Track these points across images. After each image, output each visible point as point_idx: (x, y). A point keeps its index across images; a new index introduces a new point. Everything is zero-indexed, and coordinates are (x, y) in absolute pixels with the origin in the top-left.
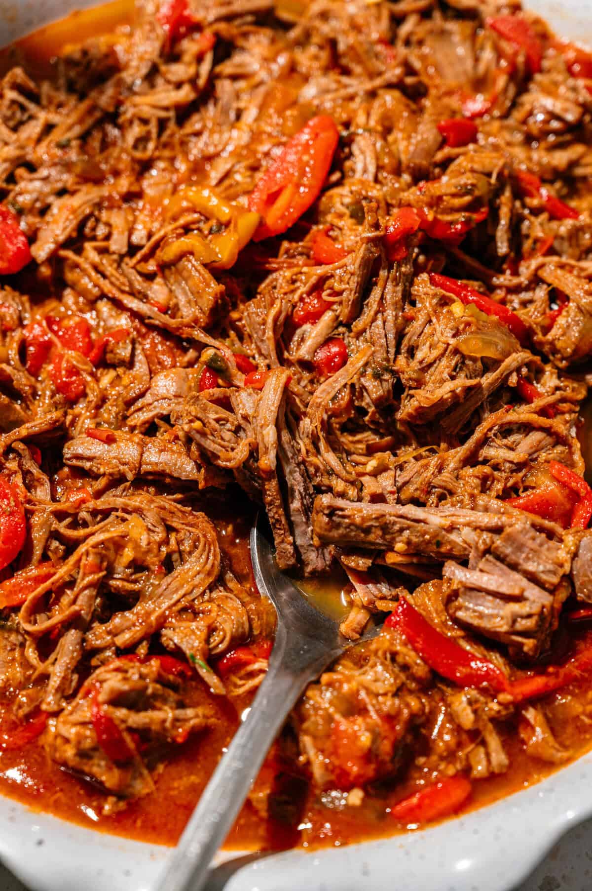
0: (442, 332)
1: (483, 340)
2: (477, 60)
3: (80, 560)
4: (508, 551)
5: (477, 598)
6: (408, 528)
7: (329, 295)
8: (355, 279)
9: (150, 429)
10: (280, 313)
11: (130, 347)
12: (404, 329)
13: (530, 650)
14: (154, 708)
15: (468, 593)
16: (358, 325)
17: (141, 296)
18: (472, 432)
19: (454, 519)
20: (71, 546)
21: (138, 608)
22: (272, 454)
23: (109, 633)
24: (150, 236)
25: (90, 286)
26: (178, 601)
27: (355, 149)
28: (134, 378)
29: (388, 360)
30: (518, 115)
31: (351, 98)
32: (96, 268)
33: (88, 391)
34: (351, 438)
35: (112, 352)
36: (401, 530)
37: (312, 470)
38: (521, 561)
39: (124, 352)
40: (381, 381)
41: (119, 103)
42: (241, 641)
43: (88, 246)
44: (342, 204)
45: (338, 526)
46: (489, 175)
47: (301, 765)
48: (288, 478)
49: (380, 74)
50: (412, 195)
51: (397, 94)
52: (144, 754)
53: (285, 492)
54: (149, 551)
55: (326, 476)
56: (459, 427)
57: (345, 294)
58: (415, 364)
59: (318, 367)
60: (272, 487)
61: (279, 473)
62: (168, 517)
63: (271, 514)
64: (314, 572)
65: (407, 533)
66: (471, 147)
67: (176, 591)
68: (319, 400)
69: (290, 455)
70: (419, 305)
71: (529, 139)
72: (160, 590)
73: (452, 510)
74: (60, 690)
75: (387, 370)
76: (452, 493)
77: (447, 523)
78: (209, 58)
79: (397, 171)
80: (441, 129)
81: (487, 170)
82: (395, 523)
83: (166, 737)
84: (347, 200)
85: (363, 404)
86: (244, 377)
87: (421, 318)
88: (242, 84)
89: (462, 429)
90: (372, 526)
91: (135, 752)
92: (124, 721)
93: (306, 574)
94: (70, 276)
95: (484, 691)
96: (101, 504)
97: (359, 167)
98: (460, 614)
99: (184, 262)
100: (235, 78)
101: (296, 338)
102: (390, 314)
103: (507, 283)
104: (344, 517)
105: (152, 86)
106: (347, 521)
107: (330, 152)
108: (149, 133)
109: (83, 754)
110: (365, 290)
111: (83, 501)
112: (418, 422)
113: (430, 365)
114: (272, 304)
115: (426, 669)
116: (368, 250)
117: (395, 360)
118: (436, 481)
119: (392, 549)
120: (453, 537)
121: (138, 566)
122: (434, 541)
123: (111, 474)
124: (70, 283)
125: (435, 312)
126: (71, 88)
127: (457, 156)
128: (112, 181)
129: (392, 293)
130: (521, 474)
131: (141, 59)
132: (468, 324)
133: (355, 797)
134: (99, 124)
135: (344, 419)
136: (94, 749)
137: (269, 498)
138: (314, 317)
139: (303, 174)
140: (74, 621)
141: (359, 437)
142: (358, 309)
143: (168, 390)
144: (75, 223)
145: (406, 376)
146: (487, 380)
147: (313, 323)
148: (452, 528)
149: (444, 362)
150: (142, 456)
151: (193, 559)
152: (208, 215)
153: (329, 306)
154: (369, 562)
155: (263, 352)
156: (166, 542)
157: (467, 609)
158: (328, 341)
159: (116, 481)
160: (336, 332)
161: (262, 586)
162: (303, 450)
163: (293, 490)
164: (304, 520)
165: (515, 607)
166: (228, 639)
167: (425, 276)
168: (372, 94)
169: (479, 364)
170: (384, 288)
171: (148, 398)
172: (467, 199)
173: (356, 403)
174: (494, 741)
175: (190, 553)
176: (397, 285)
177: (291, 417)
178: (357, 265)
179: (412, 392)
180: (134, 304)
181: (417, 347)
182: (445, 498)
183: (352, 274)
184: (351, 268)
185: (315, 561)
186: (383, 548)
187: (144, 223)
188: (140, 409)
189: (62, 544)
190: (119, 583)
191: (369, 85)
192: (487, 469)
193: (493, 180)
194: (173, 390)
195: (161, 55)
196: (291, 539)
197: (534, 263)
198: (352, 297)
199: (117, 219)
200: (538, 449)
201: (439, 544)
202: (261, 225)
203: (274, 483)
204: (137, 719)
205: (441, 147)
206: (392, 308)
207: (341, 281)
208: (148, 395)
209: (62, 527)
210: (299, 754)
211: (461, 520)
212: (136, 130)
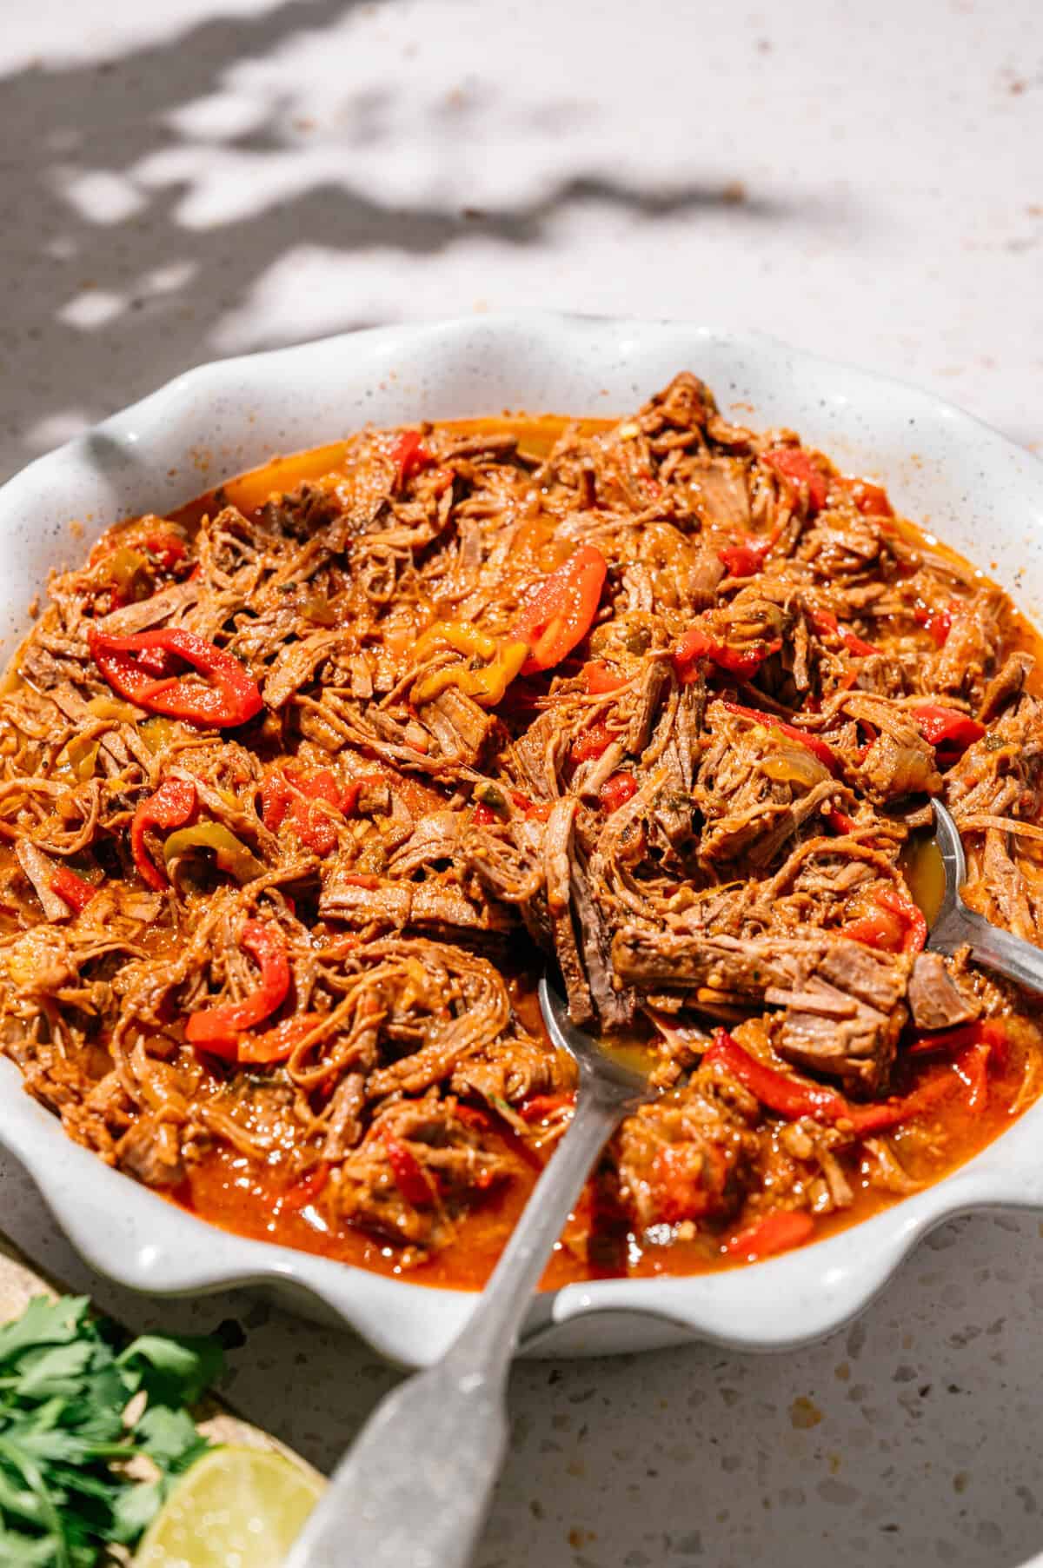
0: (745, 756)
1: (792, 764)
2: (752, 499)
3: (356, 1001)
4: (837, 970)
5: (805, 1021)
6: (722, 958)
7: (614, 724)
8: (643, 703)
9: (418, 875)
10: (559, 744)
11: (387, 791)
12: (700, 757)
13: (868, 1072)
14: (454, 1147)
15: (796, 1017)
16: (648, 755)
17: (395, 738)
18: (785, 860)
19: (772, 947)
20: (338, 996)
21: (424, 1052)
22: (565, 885)
23: (394, 1076)
24: (396, 682)
25: (332, 734)
26: (468, 1046)
27: (625, 581)
28: (396, 824)
29: (684, 789)
30: (804, 552)
31: (616, 534)
32: (338, 714)
33: (341, 840)
34: (645, 884)
35: (366, 797)
36: (715, 961)
37: (607, 909)
38: (851, 981)
39: (381, 796)
40: (678, 813)
41: (348, 546)
42: (542, 1088)
43: (326, 691)
44: (617, 636)
45: (644, 959)
46: (781, 604)
47: (621, 1201)
48: (582, 915)
49: (645, 508)
50: (698, 621)
51: (668, 526)
52: (445, 1198)
53: (580, 932)
54: (431, 993)
55: (622, 916)
56: (770, 857)
57: (632, 721)
58: (717, 792)
59: (605, 803)
60: (564, 926)
61: (571, 908)
62: (449, 961)
63: (563, 958)
64: (614, 1026)
65: (721, 964)
66: (758, 576)
67: (465, 1035)
68: (611, 831)
69: (583, 890)
70: (714, 731)
71: (819, 579)
72: (448, 1033)
73: (768, 940)
74: (343, 1137)
75: (684, 800)
76: (767, 925)
77: (765, 952)
78: (449, 494)
79: (677, 604)
80: (723, 558)
81: (778, 599)
82: (707, 952)
83: (467, 1181)
84: (623, 633)
85: (658, 843)
86: (523, 813)
87: (719, 745)
88: (486, 524)
89: (772, 862)
90: (681, 957)
91: (435, 1194)
92: (423, 1157)
93: (604, 1030)
94: (306, 725)
95: (821, 1121)
96: (371, 949)
97: (633, 601)
98: (788, 1042)
99: (447, 695)
100: (478, 516)
101: (577, 774)
102: (683, 740)
103: (807, 721)
104: (650, 947)
105: (384, 526)
106: (654, 951)
107: (600, 585)
108: (386, 573)
109: (379, 1196)
110: (654, 716)
111: (351, 947)
112: (724, 856)
113: (733, 792)
114: (550, 735)
115: (754, 1101)
116: (656, 669)
117: (692, 790)
118: (749, 912)
119: (705, 985)
120: (774, 967)
121: (421, 1010)
122: (752, 973)
123: (379, 920)
124: (306, 733)
125: (735, 737)
126: (288, 532)
127: (744, 586)
128: (346, 624)
129: (685, 718)
130: (842, 905)
131: (369, 497)
132: (773, 746)
133: (687, 1230)
134: (325, 568)
135: (636, 862)
136: (391, 1189)
137: (561, 939)
138: (597, 752)
139: (572, 606)
140: (353, 1065)
141: (653, 883)
142: (647, 737)
143: (437, 833)
144: (311, 667)
145: (707, 804)
146: (797, 807)
147: (597, 759)
148: (770, 958)
149: (748, 785)
150: (411, 901)
151: (480, 1004)
152: (465, 652)
153: (614, 736)
154: (679, 1003)
155: (541, 790)
156: (448, 986)
157: (795, 1035)
158: (615, 775)
159: (384, 928)
160: (622, 765)
161: (558, 1038)
162: (597, 887)
163: (587, 930)
164: (601, 963)
165: (848, 1026)
166: (528, 1082)
167: (719, 702)
168: (640, 528)
169: (788, 789)
170: (676, 713)
171: (413, 842)
172: (759, 626)
173: (650, 843)
174: (835, 1173)
175: (476, 999)
176: (690, 709)
177: (581, 854)
178: (645, 687)
179: (714, 823)
180: (387, 749)
181: (717, 776)
182: (760, 931)
183: (639, 698)
184: (638, 692)
185: (614, 1012)
186: (694, 985)
187: (388, 667)
188: (405, 855)
189: (328, 993)
190: (399, 1028)
191: (634, 519)
192: (805, 897)
193: (785, 610)
194: (441, 831)
195: (393, 491)
196: (586, 986)
197: (838, 697)
198: (640, 724)
199: (358, 664)
200: (860, 880)
201: (758, 976)
202: (529, 657)
203: (567, 920)
204: (438, 1156)
205: (725, 576)
206: (685, 733)
207: (627, 707)
208: (412, 839)
209: (330, 974)
210: (619, 1187)
211: (781, 948)
212: (372, 570)
